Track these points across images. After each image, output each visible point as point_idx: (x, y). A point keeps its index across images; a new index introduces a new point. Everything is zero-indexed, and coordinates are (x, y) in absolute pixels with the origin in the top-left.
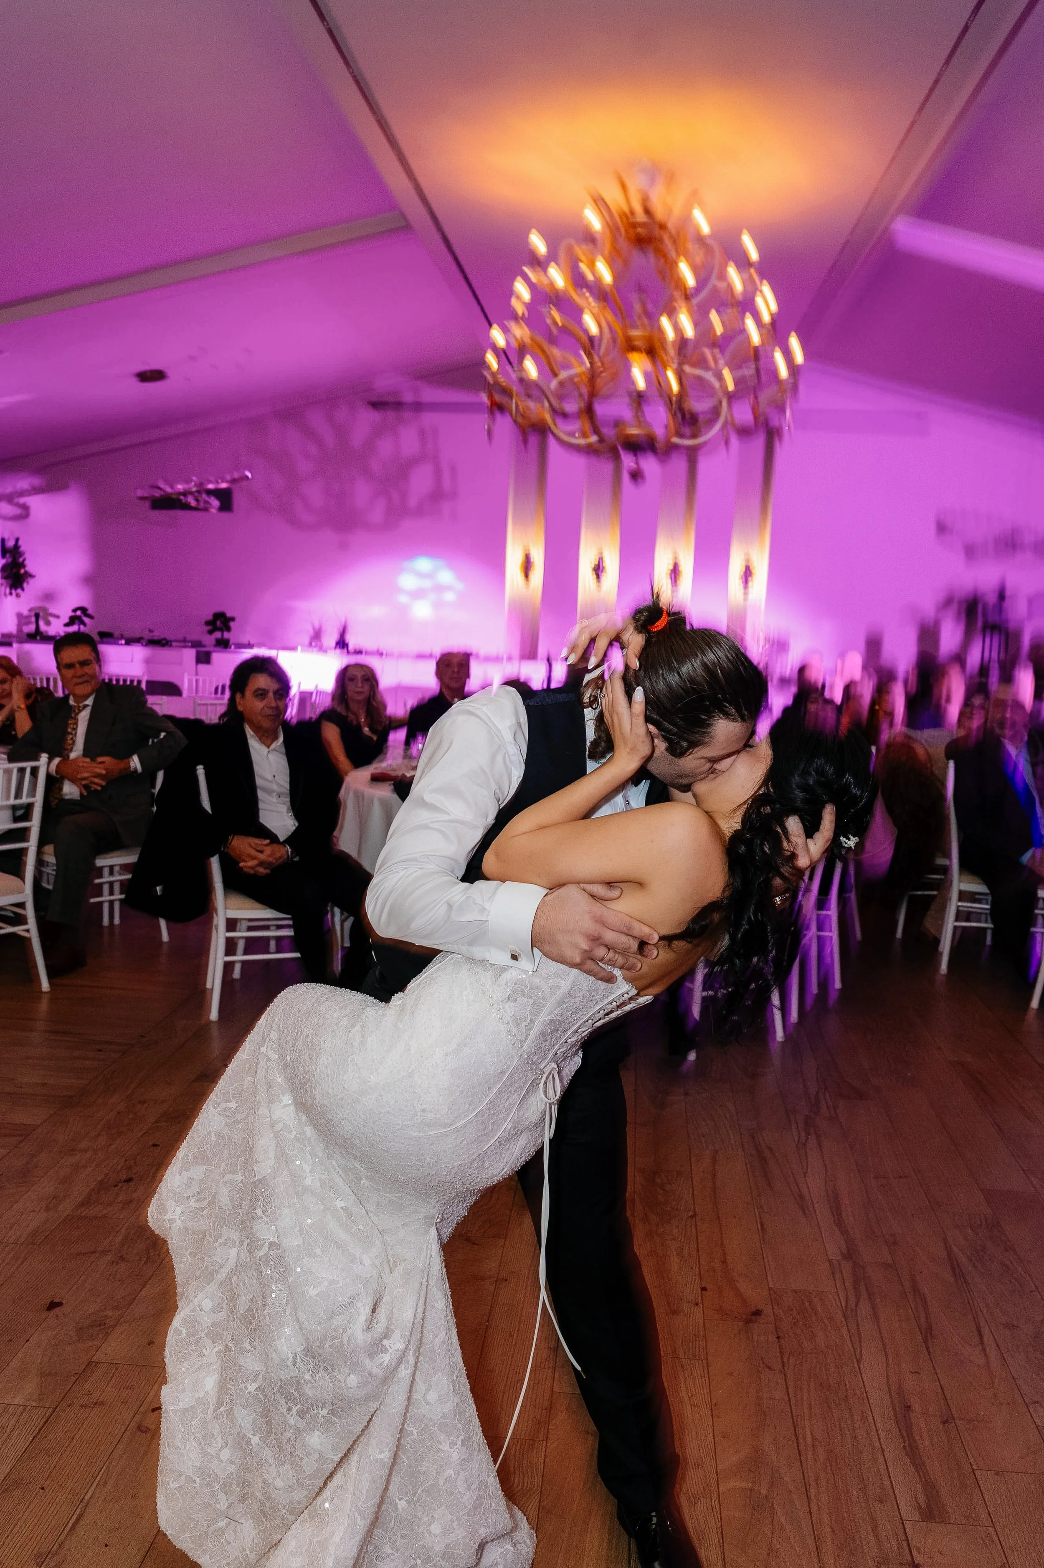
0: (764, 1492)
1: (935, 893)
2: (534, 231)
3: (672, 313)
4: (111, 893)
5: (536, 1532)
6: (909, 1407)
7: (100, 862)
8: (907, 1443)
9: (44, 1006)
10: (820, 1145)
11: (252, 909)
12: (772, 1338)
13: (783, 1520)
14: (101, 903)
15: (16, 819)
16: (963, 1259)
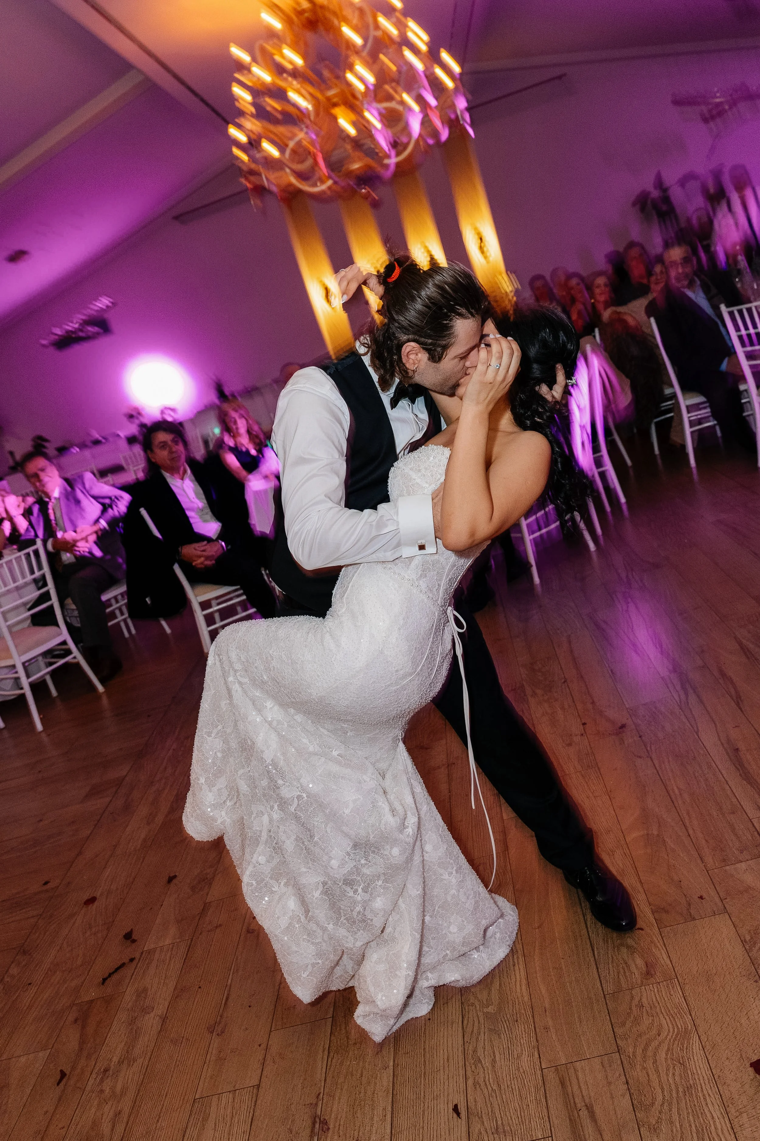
0: (655, 832)
1: (672, 414)
2: (232, 44)
3: (351, 68)
4: (122, 614)
5: (516, 906)
6: (737, 749)
7: (104, 598)
8: (741, 771)
9: (105, 701)
10: (637, 607)
11: (212, 591)
12: (636, 738)
13: (672, 846)
14: (118, 623)
15: (39, 589)
16: (751, 646)
